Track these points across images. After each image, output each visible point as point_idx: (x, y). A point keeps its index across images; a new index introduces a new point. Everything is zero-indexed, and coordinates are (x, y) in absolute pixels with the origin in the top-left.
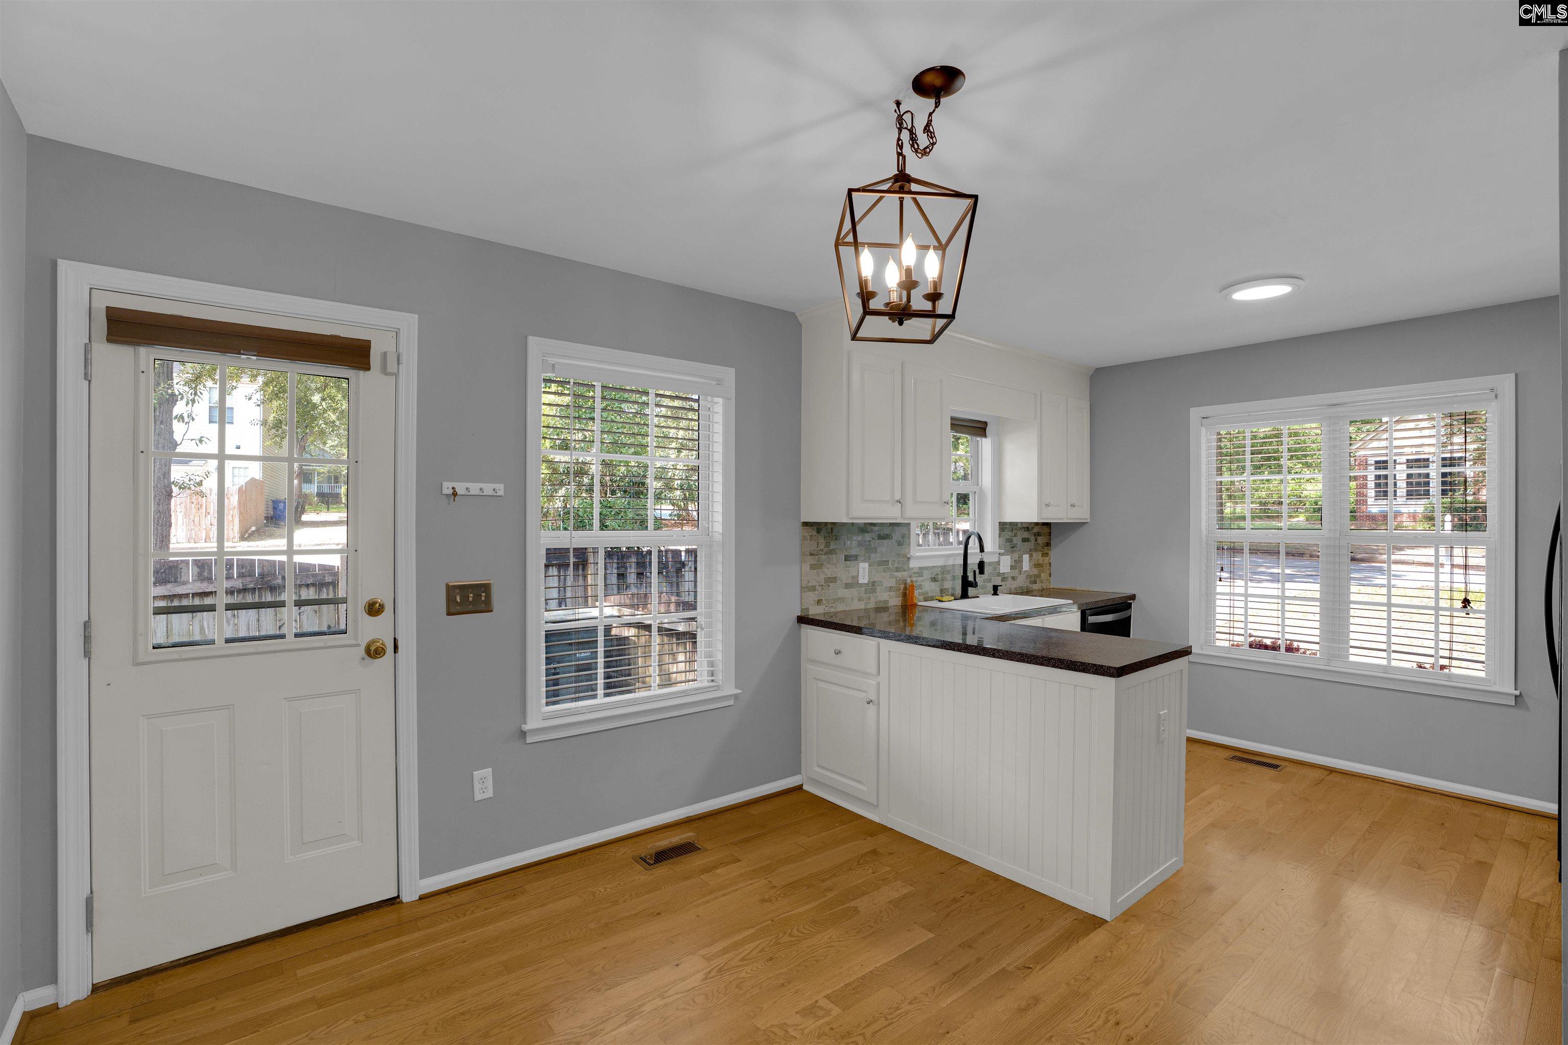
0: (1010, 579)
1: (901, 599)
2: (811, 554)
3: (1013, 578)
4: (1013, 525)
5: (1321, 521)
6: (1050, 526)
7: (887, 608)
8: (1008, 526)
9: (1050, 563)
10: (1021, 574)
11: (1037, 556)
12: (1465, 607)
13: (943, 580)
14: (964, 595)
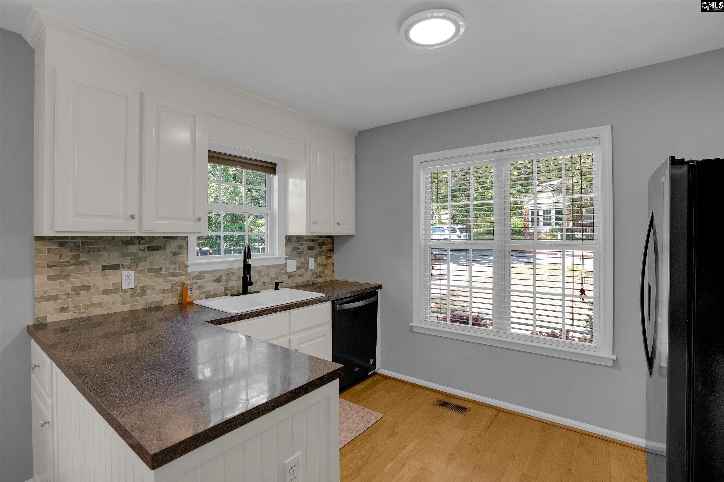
0: (297, 276)
1: (178, 298)
2: (48, 266)
3: (300, 275)
4: (299, 238)
5: (494, 233)
6: (333, 238)
7: (161, 307)
8: (294, 239)
9: (333, 264)
10: (307, 272)
11: (322, 259)
12: (582, 294)
13: (227, 280)
14: (245, 292)
